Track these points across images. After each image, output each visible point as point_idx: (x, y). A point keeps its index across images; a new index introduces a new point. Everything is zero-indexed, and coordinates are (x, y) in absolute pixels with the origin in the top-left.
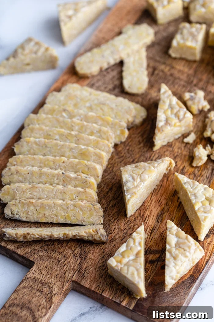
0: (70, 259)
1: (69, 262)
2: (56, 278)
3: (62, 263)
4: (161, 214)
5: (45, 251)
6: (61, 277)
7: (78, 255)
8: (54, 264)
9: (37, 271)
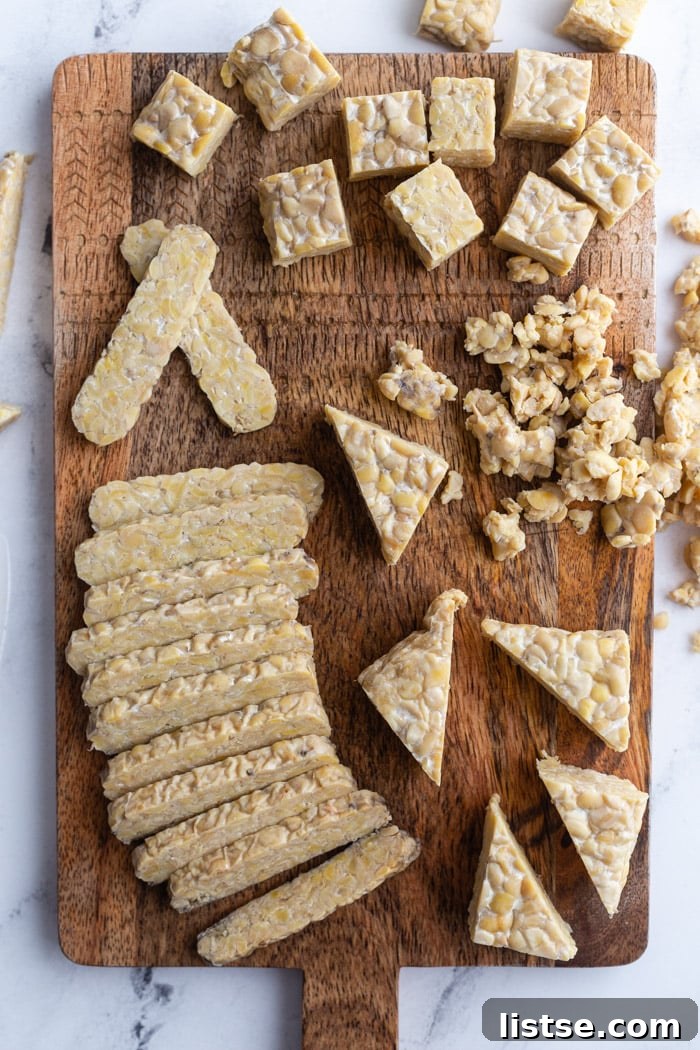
0: (368, 925)
1: (371, 933)
2: (367, 979)
3: (357, 941)
4: (494, 718)
5: (307, 935)
6: (375, 973)
7: (379, 905)
8: (343, 951)
9: (320, 985)
